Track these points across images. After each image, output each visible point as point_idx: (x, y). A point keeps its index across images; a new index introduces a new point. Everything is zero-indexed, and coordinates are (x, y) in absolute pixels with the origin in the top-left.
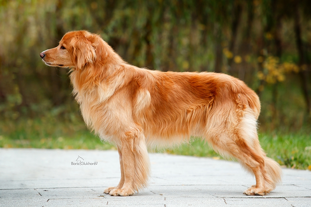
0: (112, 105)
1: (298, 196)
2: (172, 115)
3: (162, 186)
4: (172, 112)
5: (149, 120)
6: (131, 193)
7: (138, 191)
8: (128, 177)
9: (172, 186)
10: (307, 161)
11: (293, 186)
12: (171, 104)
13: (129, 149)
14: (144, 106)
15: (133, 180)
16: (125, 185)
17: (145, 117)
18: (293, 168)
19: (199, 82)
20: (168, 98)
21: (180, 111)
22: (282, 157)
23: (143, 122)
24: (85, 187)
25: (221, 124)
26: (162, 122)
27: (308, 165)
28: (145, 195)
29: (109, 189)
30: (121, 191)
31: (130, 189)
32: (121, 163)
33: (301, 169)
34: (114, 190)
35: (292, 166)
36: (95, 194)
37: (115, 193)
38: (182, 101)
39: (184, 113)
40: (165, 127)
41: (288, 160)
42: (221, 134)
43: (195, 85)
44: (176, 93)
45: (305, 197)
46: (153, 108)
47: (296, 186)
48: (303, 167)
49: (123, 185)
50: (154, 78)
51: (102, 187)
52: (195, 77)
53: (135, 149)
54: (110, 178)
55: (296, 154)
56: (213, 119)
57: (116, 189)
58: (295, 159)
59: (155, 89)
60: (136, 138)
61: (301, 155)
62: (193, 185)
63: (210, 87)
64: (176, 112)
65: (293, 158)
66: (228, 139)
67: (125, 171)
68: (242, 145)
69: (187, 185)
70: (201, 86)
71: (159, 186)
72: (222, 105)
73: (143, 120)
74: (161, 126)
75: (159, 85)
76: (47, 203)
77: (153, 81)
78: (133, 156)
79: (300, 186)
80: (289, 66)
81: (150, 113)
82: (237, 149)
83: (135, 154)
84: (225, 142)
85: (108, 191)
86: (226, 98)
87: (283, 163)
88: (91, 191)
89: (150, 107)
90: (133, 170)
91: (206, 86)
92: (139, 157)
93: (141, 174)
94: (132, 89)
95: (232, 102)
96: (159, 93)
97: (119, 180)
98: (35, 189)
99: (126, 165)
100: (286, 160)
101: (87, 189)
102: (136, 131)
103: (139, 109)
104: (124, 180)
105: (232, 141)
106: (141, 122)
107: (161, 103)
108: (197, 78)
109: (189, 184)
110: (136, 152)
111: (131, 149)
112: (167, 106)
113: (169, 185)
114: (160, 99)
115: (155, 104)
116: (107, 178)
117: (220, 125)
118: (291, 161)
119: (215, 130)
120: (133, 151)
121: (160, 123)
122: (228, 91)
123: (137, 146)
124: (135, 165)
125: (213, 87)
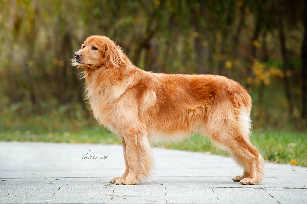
0: (121, 104)
1: (277, 187)
2: (174, 113)
3: (162, 176)
4: (174, 111)
5: (154, 118)
6: (135, 183)
7: (141, 181)
8: (132, 168)
9: (172, 177)
10: (289, 156)
11: (273, 178)
12: (175, 104)
13: (134, 144)
14: (150, 105)
15: (136, 171)
16: (129, 175)
17: (149, 116)
18: (275, 162)
19: (199, 85)
20: (172, 98)
21: (182, 110)
22: (267, 153)
23: (147, 120)
24: (93, 177)
25: (221, 121)
26: (165, 120)
27: (290, 160)
28: (147, 184)
29: (115, 178)
30: (126, 181)
31: (133, 179)
32: (125, 156)
33: (283, 163)
34: (119, 179)
35: (275, 160)
36: (102, 183)
37: (120, 182)
38: (184, 102)
39: (186, 111)
40: (168, 124)
41: (272, 155)
42: (222, 131)
43: (196, 88)
44: (179, 94)
45: (284, 188)
46: (158, 107)
47: (276, 178)
48: (285, 161)
49: (127, 175)
50: (159, 81)
51: (109, 177)
52: (195, 80)
53: (138, 143)
54: (115, 169)
55: (280, 150)
56: (214, 117)
57: (121, 179)
58: (279, 154)
59: (160, 91)
60: (139, 134)
61: (285, 151)
62: (189, 176)
63: (210, 89)
64: (178, 111)
65: (276, 153)
66: (228, 135)
67: (129, 163)
68: (240, 140)
69: (184, 176)
70: (200, 89)
71: (159, 176)
72: (221, 104)
73: (148, 117)
74: (164, 124)
75: (164, 88)
76: (58, 191)
77: (159, 84)
78: (137, 150)
79: (280, 178)
80: (275, 71)
81: (155, 112)
82: (236, 144)
83: (139, 149)
84: (225, 138)
85: (113, 180)
86: (224, 98)
87: (267, 158)
88: (99, 180)
89: (155, 106)
90: (137, 162)
91: (206, 89)
92: (142, 151)
93: (144, 167)
94: (140, 90)
95: (229, 102)
96: (164, 94)
97: (124, 171)
98: (46, 178)
99: (130, 158)
100: (270, 155)
101: (95, 179)
102: (140, 128)
103: (145, 107)
104: (128, 171)
105: (232, 137)
106: (146, 119)
107: (165, 103)
108: (197, 80)
109: (185, 176)
110: (140, 147)
111: (135, 144)
112: (170, 106)
113: (169, 176)
114: (164, 99)
115: (160, 104)
116: (112, 169)
117: (220, 123)
118: (274, 156)
119: (216, 127)
120: (137, 145)
121: (164, 120)
122: (225, 92)
123: (140, 141)
124: (139, 159)
125: (212, 89)
